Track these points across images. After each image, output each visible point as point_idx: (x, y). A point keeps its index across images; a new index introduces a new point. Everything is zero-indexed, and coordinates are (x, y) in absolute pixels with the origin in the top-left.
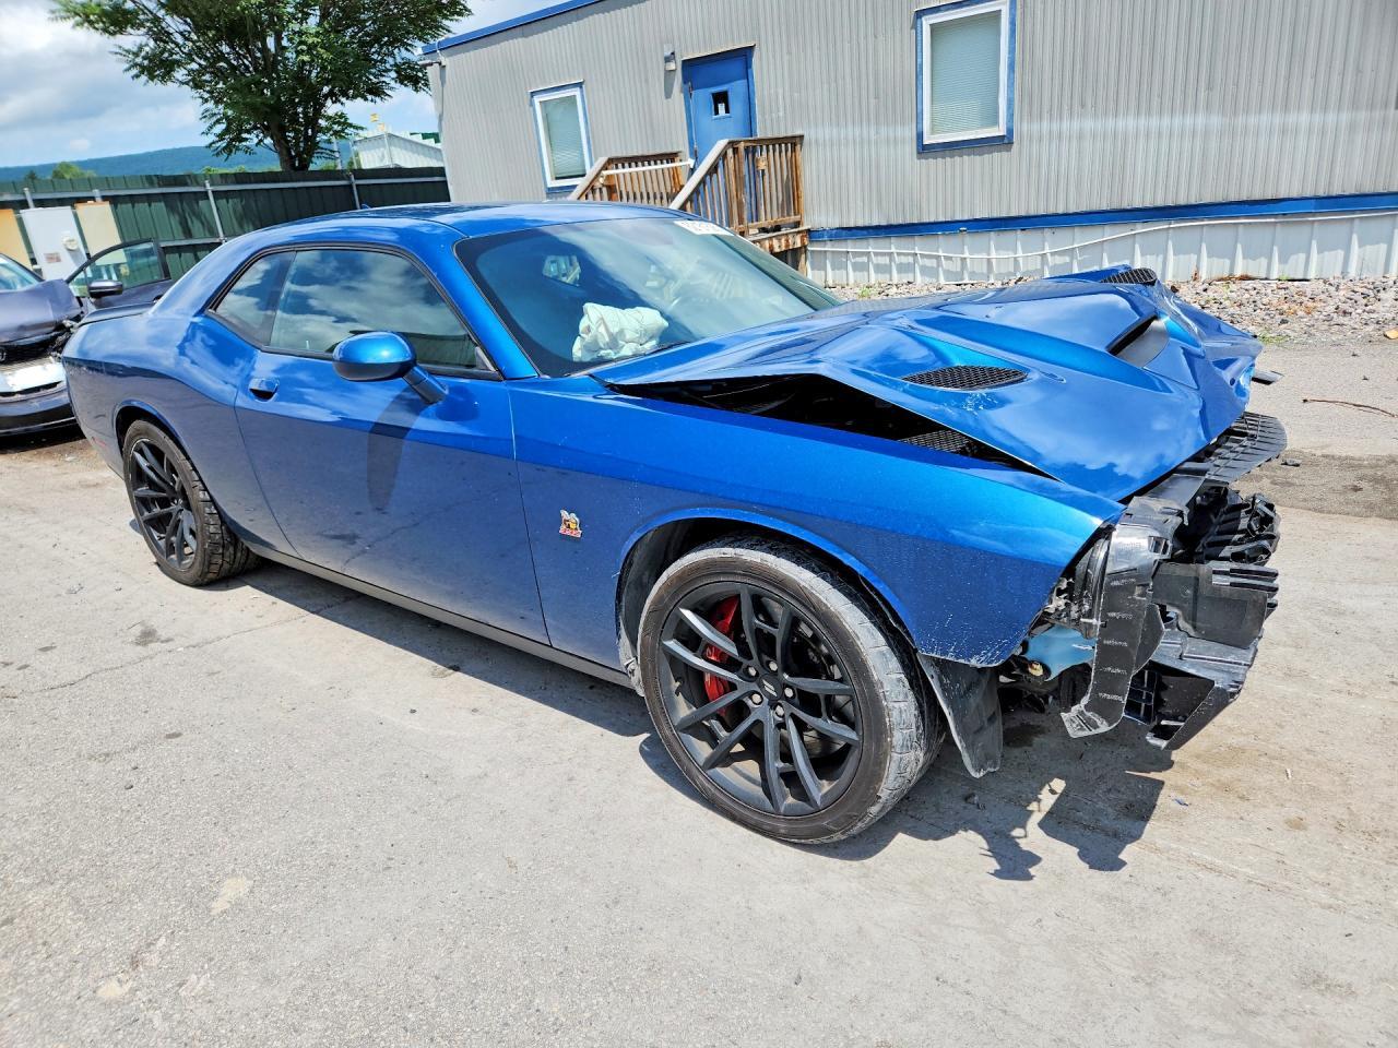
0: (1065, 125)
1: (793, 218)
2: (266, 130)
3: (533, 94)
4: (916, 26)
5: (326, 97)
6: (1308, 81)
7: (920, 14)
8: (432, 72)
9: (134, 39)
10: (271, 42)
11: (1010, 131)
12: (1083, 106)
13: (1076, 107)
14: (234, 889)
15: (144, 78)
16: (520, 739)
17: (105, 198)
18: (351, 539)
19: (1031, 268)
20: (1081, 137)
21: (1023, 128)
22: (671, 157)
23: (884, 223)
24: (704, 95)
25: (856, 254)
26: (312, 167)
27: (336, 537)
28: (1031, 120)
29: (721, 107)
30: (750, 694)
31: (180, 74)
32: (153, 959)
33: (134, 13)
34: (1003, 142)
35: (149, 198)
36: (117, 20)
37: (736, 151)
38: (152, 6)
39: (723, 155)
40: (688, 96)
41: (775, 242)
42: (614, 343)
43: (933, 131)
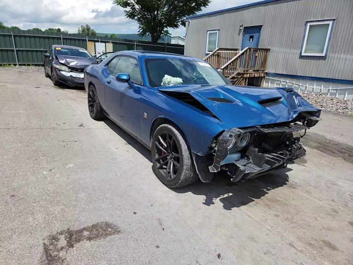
0: (342, 56)
1: (263, 69)
2: (150, 33)
3: (208, 31)
4: (306, 25)
5: (165, 26)
7: (307, 22)
8: (187, 23)
9: (128, 9)
10: (156, 13)
11: (326, 55)
12: (348, 51)
13: (346, 52)
14: (71, 165)
15: (129, 18)
16: (132, 158)
17: (112, 42)
18: (123, 117)
19: (324, 92)
20: (346, 60)
21: (330, 55)
22: (236, 50)
23: (286, 74)
24: (248, 36)
25: (278, 81)
26: (158, 42)
27: (120, 116)
28: (333, 53)
29: (251, 40)
30: (168, 156)
31: (136, 18)
32: (53, 171)
33: (129, 3)
34: (323, 58)
35: (123, 44)
36: (126, 4)
37: (250, 50)
38: (133, 2)
39: (246, 51)
40: (244, 36)
41: (256, 74)
42: (168, 84)
43: (305, 52)
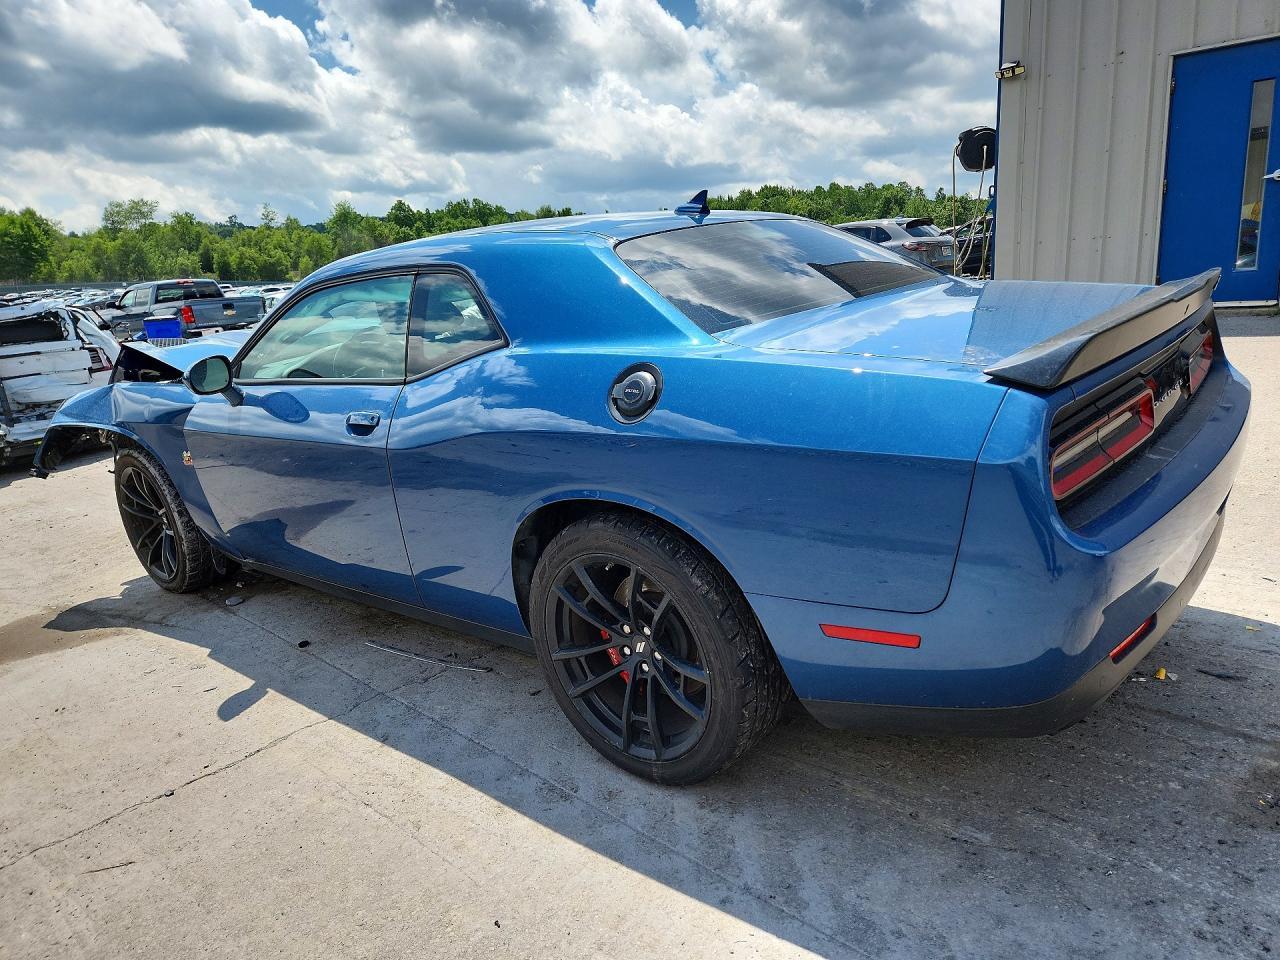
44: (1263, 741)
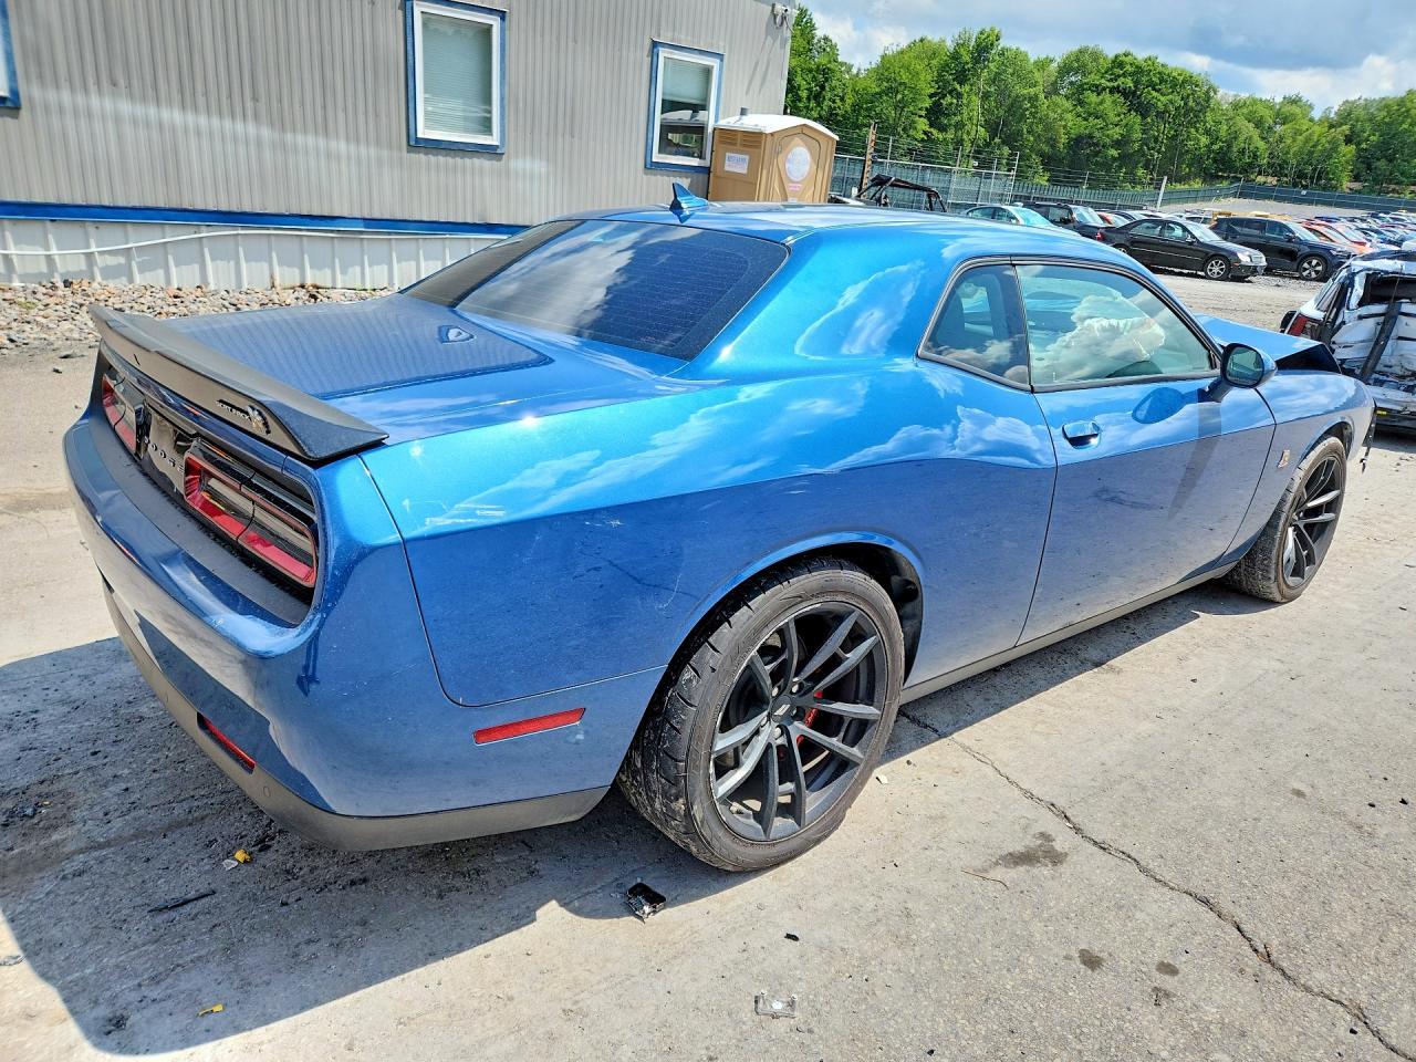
0: (94, 102)
6: (341, 115)
11: (15, 93)
20: (118, 120)
44: (81, 851)
